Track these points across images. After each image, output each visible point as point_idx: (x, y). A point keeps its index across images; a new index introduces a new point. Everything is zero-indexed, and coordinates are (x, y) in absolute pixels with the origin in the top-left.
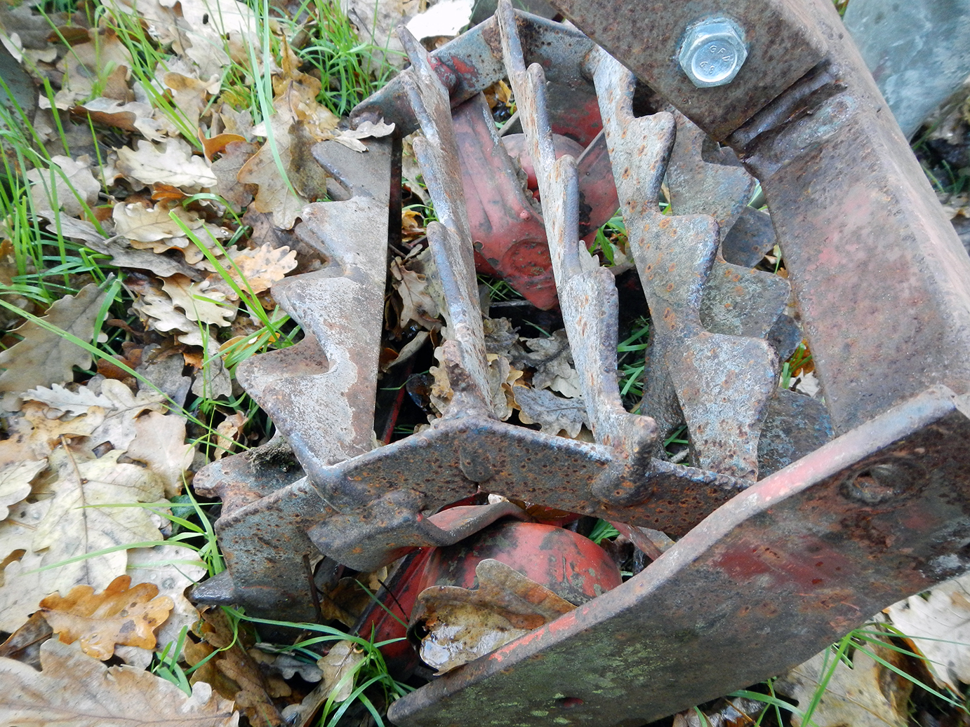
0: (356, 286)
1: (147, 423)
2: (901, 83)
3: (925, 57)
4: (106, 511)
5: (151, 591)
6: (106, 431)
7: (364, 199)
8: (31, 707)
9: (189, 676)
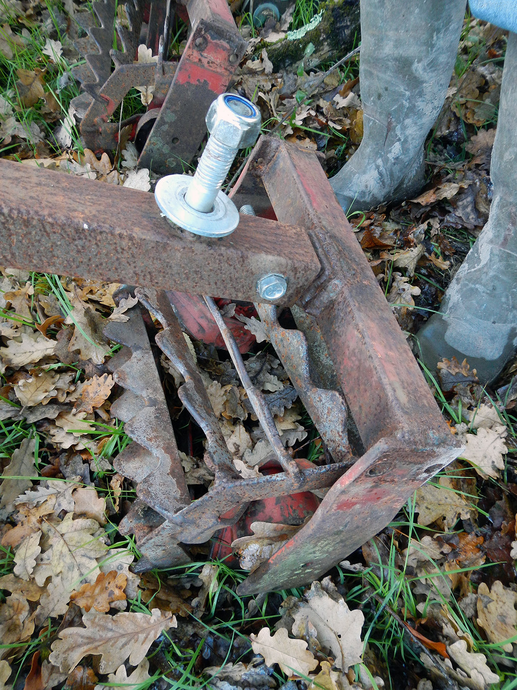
0: (153, 409)
1: (77, 495)
2: (404, 128)
3: (412, 110)
4: (78, 545)
5: (114, 574)
6: (59, 505)
7: (138, 352)
8: (88, 643)
9: (147, 607)
